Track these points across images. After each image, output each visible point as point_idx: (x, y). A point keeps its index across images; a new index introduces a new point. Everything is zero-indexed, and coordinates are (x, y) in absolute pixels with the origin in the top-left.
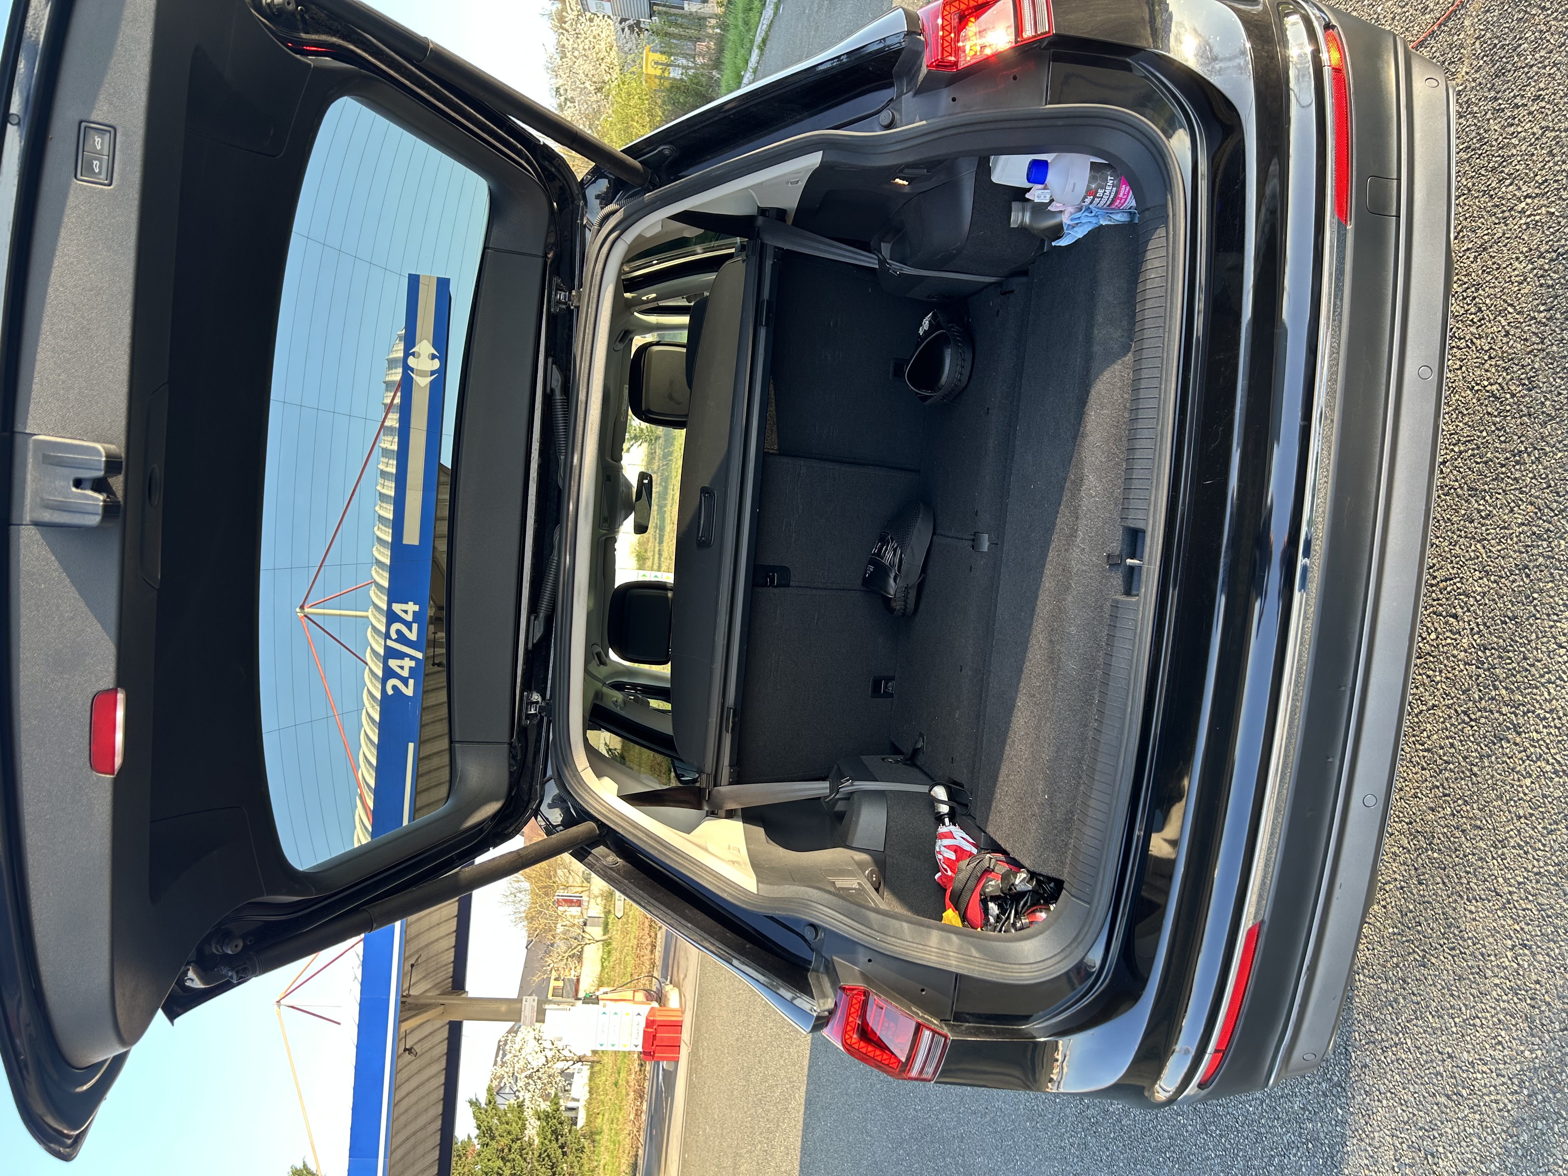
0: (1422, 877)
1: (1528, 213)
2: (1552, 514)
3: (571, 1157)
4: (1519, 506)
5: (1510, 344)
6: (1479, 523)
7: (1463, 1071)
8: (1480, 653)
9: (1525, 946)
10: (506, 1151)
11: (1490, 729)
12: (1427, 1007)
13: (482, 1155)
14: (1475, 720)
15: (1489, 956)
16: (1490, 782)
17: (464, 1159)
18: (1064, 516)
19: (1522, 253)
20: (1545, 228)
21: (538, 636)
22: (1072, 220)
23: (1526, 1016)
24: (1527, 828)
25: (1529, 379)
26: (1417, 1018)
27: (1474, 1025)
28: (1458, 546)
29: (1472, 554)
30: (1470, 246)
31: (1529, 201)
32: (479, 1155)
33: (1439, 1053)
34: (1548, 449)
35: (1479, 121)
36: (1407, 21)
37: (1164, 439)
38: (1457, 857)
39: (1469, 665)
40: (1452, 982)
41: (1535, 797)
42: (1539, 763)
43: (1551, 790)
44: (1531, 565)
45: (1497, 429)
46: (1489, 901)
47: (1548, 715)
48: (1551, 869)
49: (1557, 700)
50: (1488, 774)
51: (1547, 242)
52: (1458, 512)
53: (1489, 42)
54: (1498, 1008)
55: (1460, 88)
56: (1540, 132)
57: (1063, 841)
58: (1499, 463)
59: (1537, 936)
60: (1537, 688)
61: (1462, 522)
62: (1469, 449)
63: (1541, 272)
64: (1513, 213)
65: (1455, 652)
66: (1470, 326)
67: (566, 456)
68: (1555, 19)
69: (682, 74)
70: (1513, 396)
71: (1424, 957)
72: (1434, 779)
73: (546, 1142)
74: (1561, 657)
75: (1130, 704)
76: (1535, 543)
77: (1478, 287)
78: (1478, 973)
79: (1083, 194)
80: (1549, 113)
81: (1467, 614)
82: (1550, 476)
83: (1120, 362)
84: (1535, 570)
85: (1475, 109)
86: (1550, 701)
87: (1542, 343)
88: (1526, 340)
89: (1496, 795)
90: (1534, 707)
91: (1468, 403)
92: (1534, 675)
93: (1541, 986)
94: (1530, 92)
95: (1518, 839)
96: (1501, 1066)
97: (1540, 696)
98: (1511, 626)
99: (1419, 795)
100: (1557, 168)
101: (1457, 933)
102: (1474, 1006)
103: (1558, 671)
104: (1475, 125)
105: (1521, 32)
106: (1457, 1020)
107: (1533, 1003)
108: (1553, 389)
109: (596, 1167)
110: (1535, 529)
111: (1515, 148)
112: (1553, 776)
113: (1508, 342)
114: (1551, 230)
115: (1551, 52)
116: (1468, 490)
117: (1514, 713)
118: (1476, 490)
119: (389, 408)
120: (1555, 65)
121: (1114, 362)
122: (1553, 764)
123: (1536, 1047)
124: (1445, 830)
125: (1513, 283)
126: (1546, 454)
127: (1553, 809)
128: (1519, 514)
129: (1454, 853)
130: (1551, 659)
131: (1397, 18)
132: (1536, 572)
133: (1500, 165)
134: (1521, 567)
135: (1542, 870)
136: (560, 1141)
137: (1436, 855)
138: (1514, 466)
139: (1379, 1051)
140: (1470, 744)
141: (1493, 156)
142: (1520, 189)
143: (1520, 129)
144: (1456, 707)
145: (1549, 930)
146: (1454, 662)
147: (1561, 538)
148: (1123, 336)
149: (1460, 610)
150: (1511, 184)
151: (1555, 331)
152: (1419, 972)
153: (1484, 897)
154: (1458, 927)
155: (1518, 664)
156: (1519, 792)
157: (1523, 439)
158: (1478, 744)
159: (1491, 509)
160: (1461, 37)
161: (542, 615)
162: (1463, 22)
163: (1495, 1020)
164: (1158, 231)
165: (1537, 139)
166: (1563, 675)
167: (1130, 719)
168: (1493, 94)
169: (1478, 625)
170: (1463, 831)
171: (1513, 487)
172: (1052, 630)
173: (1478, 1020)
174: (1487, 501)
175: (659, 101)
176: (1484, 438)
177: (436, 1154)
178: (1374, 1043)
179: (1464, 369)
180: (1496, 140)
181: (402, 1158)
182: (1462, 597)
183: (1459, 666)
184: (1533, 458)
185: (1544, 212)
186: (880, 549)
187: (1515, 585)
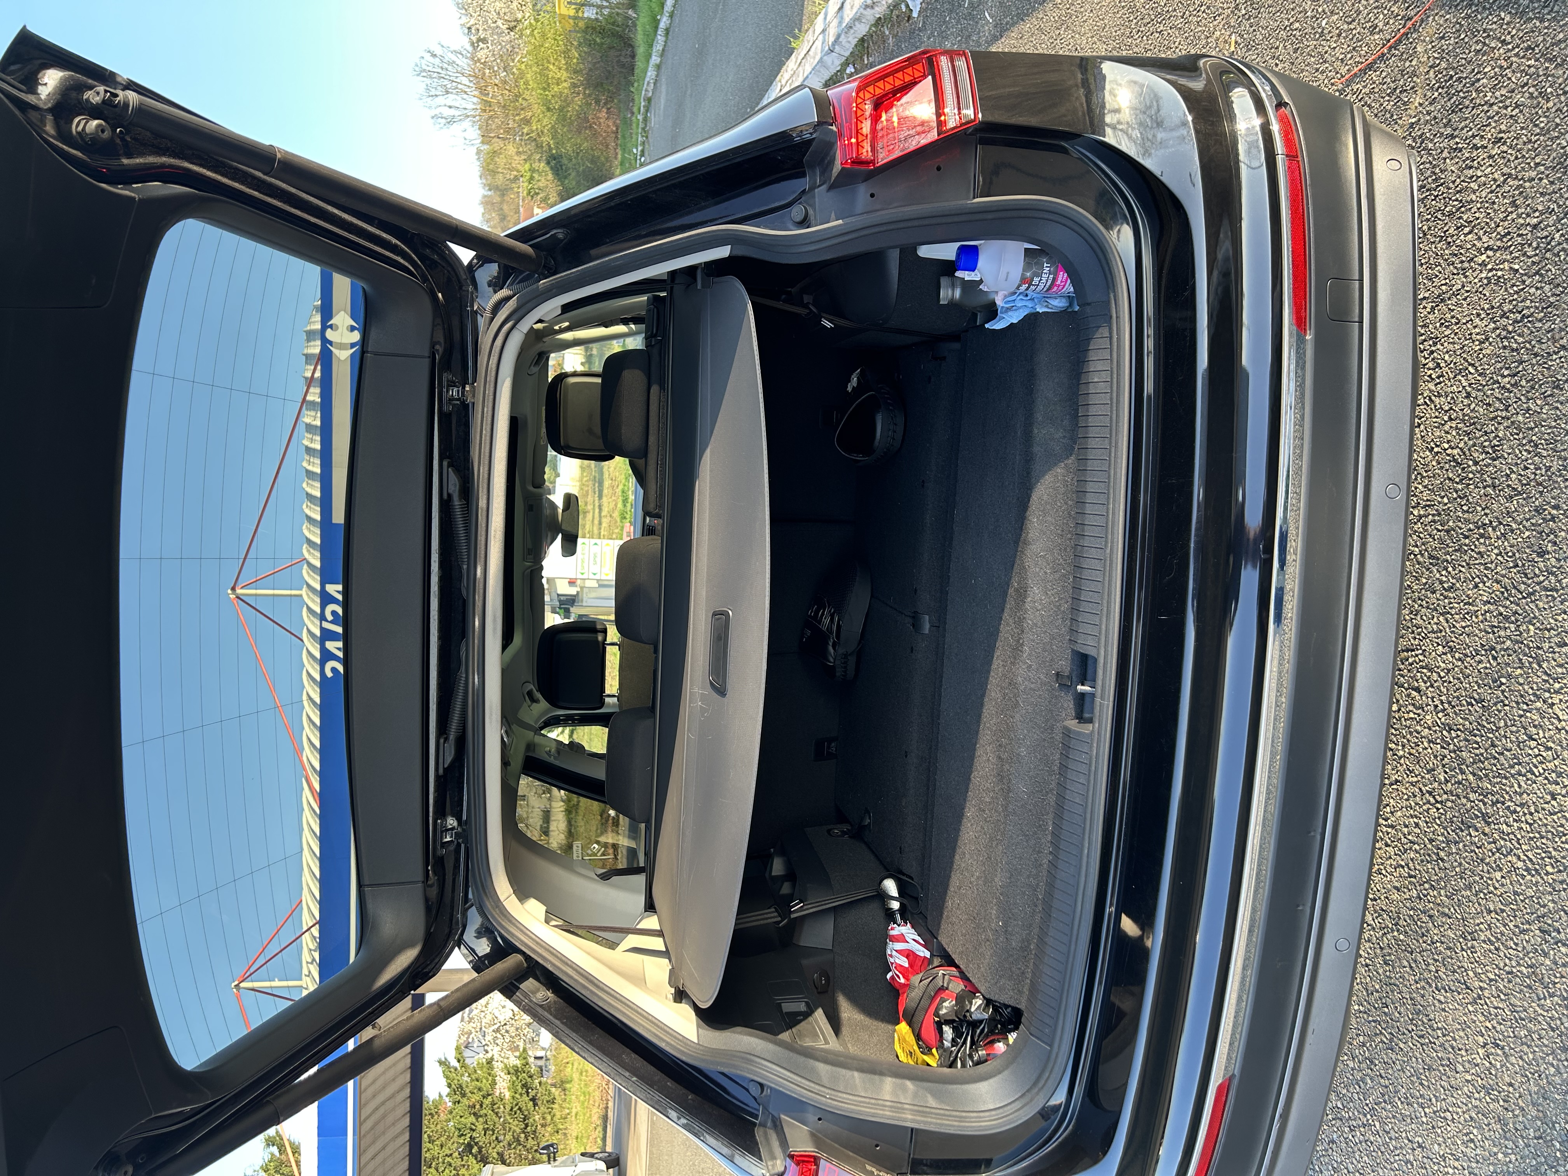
0: (1388, 958)
1: (1489, 267)
2: (1520, 596)
3: (543, 1109)
4: (1484, 583)
5: (1472, 407)
6: (1442, 595)
7: (1434, 1163)
8: (1444, 732)
9: (1498, 1045)
10: (478, 1107)
11: (1457, 814)
12: (1396, 1092)
13: (454, 1112)
14: (1441, 803)
15: (1459, 1050)
16: (1458, 869)
17: (436, 1117)
18: (1008, 624)
19: (1483, 309)
20: (1509, 285)
21: (449, 759)
22: (1006, 303)
23: (1499, 1117)
24: (1498, 924)
25: (1492, 447)
26: (1385, 1102)
27: (1445, 1118)
28: (1419, 617)
29: (1435, 627)
30: (1427, 295)
31: (1490, 253)
32: (451, 1112)
33: (1409, 1141)
34: (1514, 526)
35: (1434, 159)
36: (1355, 40)
37: (1114, 565)
38: (1424, 942)
39: (1433, 743)
40: (1422, 1071)
41: (1506, 892)
42: (1510, 858)
43: (1523, 888)
44: (1498, 647)
45: (1459, 497)
46: (1459, 993)
47: (1518, 809)
48: (1525, 971)
49: (1529, 795)
50: (1456, 861)
51: (1511, 301)
52: (1419, 580)
53: (1444, 73)
54: (1470, 1105)
55: (1413, 120)
56: (1502, 179)
57: (1020, 969)
58: (1462, 534)
59: (1510, 1037)
60: (1506, 778)
61: (1423, 592)
62: (1429, 514)
63: (1504, 333)
64: (1472, 264)
65: (1418, 728)
66: (1428, 381)
67: (468, 565)
68: (1517, 55)
69: (597, 14)
70: (1476, 463)
71: (1391, 1040)
72: (1398, 858)
73: (517, 1096)
74: (1532, 749)
75: (1087, 845)
76: (1501, 625)
77: (1436, 340)
78: (1448, 1066)
79: (1018, 282)
80: (1512, 159)
81: (1430, 689)
82: (1517, 555)
83: (1063, 465)
84: (1503, 653)
85: (1430, 145)
86: (1521, 795)
87: (1507, 410)
88: (1489, 405)
89: (1464, 884)
90: (1504, 798)
91: (1427, 465)
92: (1502, 765)
93: (1515, 1089)
94: (1490, 133)
95: (1488, 933)
96: (1474, 1165)
97: (1510, 787)
98: (1478, 709)
99: (1384, 872)
100: (1521, 221)
101: (1426, 1021)
102: (1444, 1099)
103: (1529, 764)
104: (1430, 163)
105: (1479, 66)
106: (1427, 1110)
107: (1506, 1105)
108: (1519, 462)
109: (568, 1114)
110: (1502, 609)
111: (1474, 193)
112: (1525, 873)
113: (1469, 405)
114: (1515, 288)
115: (1513, 91)
116: (1429, 558)
117: (1481, 801)
118: (1438, 559)
119: (310, 382)
120: (1517, 106)
121: (1055, 464)
122: (1524, 861)
123: (1510, 1151)
124: (1412, 913)
125: (1473, 342)
126: (1512, 531)
127: (1526, 908)
128: (1484, 591)
129: (1422, 937)
130: (1521, 750)
131: (1344, 35)
132: (1503, 656)
133: (1458, 210)
134: (1487, 647)
135: (1514, 970)
136: (530, 1095)
137: (1402, 937)
138: (1478, 539)
139: (1347, 1129)
140: (1437, 827)
141: (1450, 199)
142: (1480, 239)
143: (1479, 173)
144: (1421, 786)
145: (1522, 1033)
146: (1417, 738)
147: (1530, 622)
148: (1065, 437)
149: (1422, 684)
150: (1470, 232)
151: (1520, 400)
152: (1386, 1054)
153: (1453, 988)
154: (1427, 1016)
155: (1486, 750)
156: (1489, 885)
157: (1487, 511)
158: (1445, 828)
159: (1454, 581)
160: (1414, 63)
161: (452, 737)
162: (1415, 48)
163: (1467, 1116)
164: (1100, 330)
165: (1499, 186)
166: (1534, 769)
167: (1087, 862)
168: (1449, 131)
169: (1442, 703)
170: (1430, 917)
171: (1477, 562)
172: (1000, 745)
173: (1448, 1114)
174: (1450, 573)
175: (575, 43)
176: (1446, 504)
177: (407, 1121)
178: (1341, 1120)
179: (1422, 427)
180: (1454, 182)
181: (372, 1128)
182: (1425, 671)
183: (1422, 743)
184: (1499, 533)
185: (1507, 268)
186: (817, 612)
187: (1481, 666)
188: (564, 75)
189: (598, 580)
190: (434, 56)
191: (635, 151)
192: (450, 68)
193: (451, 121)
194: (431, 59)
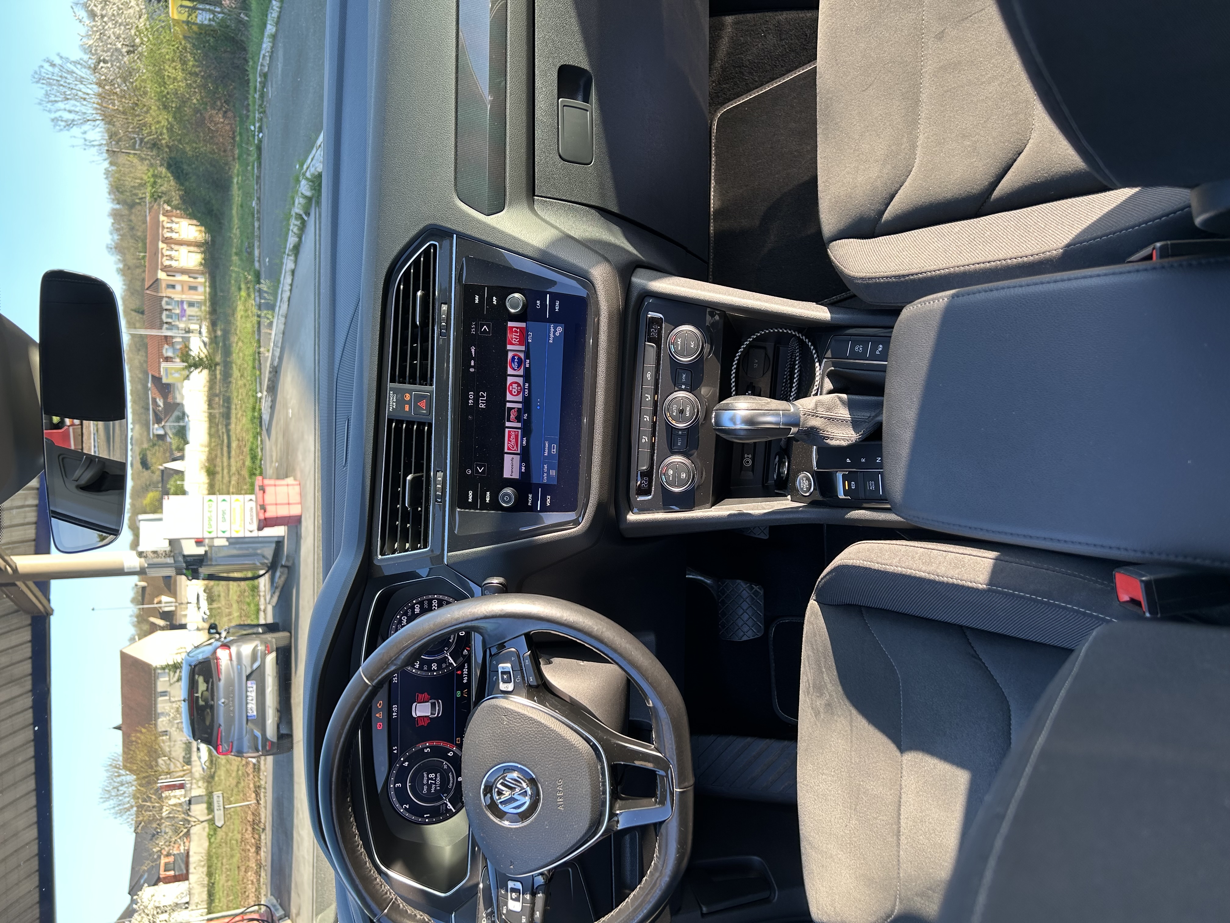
69: (210, 19)
175: (190, 48)
188: (180, 75)
189: (228, 539)
190: (53, 65)
191: (252, 128)
192: (69, 76)
193: (70, 124)
194: (51, 69)
